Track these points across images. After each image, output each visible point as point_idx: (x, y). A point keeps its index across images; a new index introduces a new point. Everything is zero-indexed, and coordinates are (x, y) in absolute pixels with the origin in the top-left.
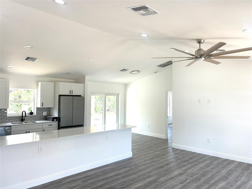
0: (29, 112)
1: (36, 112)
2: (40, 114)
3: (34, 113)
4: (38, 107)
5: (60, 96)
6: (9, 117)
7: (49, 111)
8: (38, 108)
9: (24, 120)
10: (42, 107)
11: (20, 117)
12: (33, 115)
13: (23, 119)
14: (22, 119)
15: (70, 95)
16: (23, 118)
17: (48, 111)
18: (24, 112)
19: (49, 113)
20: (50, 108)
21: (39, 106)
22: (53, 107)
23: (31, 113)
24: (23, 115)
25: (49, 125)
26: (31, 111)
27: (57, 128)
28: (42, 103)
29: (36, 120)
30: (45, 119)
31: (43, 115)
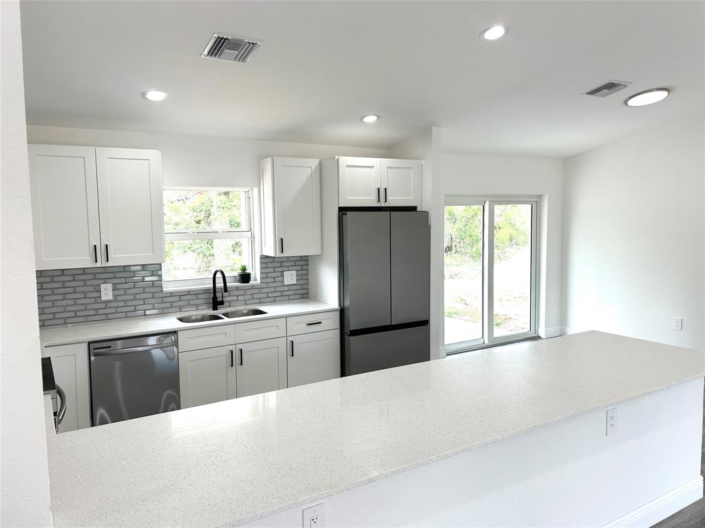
0: (236, 273)
1: (261, 273)
2: (273, 280)
3: (252, 277)
4: (265, 253)
5: (343, 210)
6: (171, 294)
7: (304, 267)
8: (267, 257)
9: (222, 303)
10: (282, 255)
11: (206, 291)
12: (252, 282)
13: (219, 299)
14: (215, 298)
15: (379, 205)
16: (219, 295)
17: (300, 268)
18: (219, 275)
19: (305, 275)
20: (307, 256)
21: (270, 251)
22: (318, 253)
23: (245, 277)
24: (217, 285)
25: (309, 324)
26: (244, 269)
27: (338, 332)
28: (282, 239)
29: (263, 300)
30: (291, 297)
31: (285, 284)
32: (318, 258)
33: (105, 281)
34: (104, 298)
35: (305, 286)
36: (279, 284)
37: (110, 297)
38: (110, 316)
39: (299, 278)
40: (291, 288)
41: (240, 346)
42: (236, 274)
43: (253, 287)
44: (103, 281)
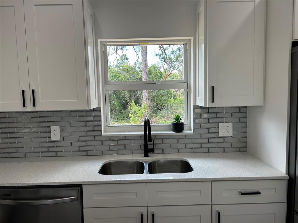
2: (206, 131)
3: (186, 127)
4: (198, 104)
6: (110, 138)
7: (242, 120)
9: (152, 150)
10: (213, 105)
12: (186, 132)
13: (150, 147)
14: (146, 145)
17: (237, 120)
19: (243, 127)
20: (246, 107)
22: (261, 104)
23: (178, 127)
24: (152, 133)
25: (242, 194)
26: (178, 119)
27: (284, 207)
28: (213, 87)
29: (196, 150)
30: (226, 150)
31: (220, 136)
32: (259, 109)
33: (55, 123)
34: (53, 138)
35: (243, 140)
36: (214, 135)
37: (58, 138)
38: (59, 154)
39: (237, 130)
40: (227, 140)
41: (152, 210)
42: (170, 123)
43: (186, 136)
44: (52, 123)
